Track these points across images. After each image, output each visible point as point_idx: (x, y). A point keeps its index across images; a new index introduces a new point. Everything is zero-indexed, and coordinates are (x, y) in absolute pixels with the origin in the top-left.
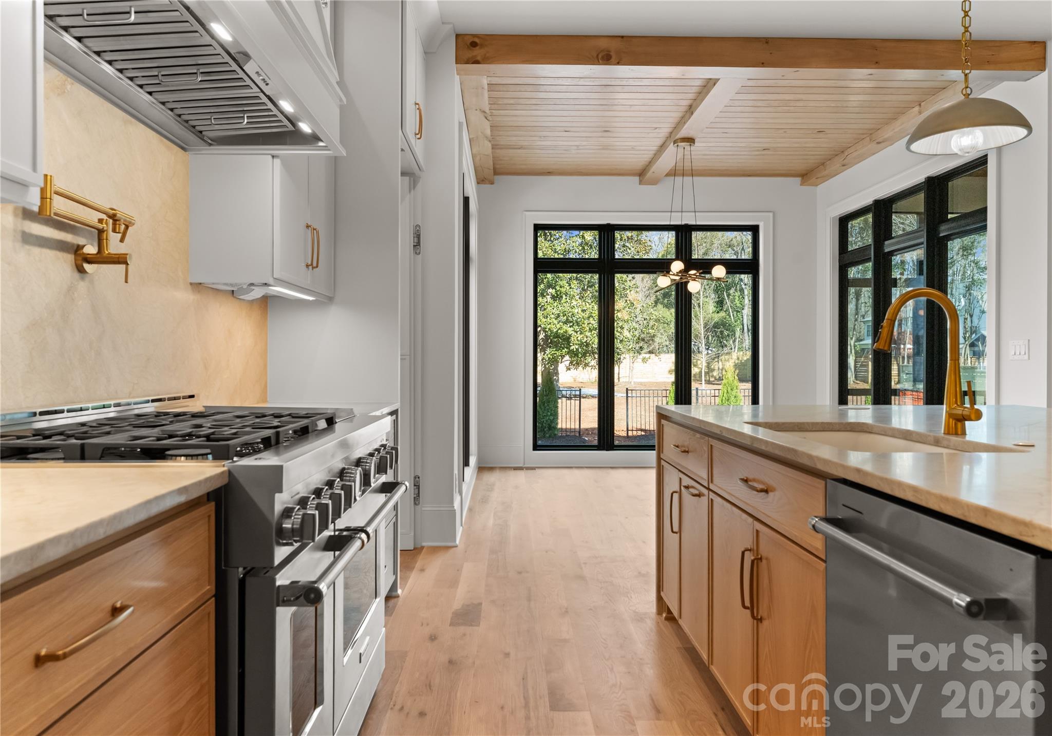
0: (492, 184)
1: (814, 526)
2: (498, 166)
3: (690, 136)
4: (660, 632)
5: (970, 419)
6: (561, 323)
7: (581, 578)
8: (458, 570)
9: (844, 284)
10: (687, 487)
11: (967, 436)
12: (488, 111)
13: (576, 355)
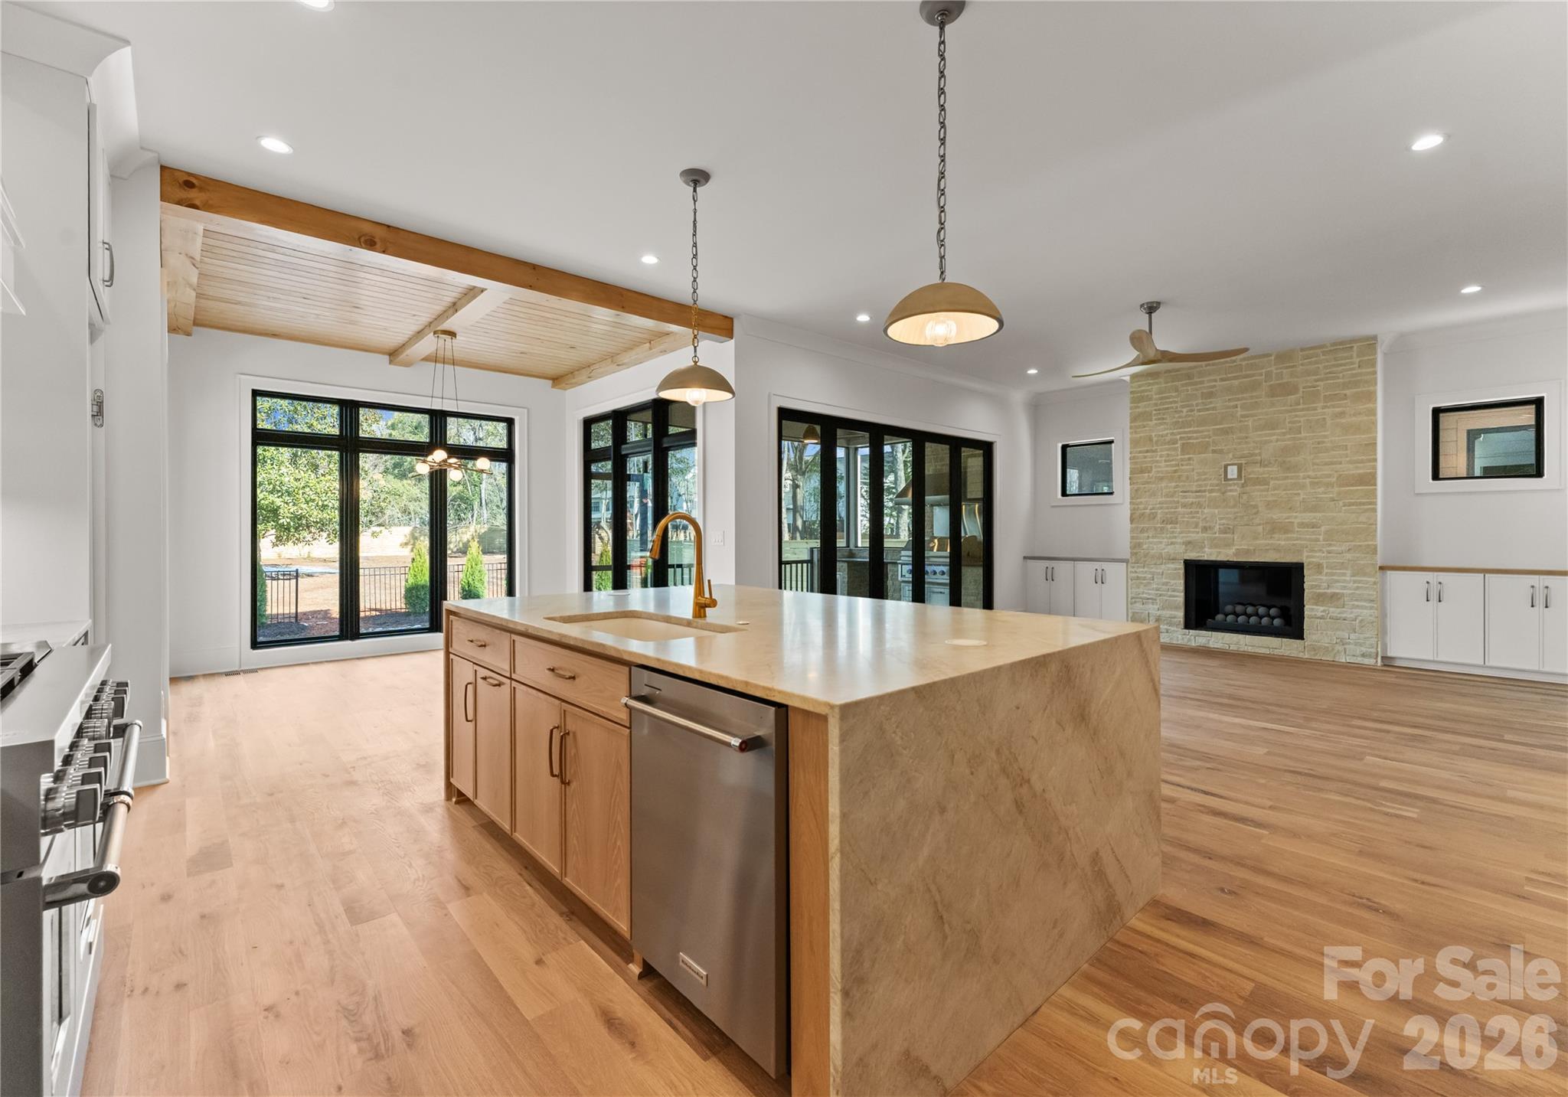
0: (188, 335)
1: (626, 704)
2: (198, 317)
3: (451, 330)
4: (452, 817)
5: (710, 607)
6: (264, 493)
7: (352, 783)
8: (179, 810)
9: (588, 477)
10: (484, 678)
11: (707, 619)
12: (198, 257)
13: (288, 529)
